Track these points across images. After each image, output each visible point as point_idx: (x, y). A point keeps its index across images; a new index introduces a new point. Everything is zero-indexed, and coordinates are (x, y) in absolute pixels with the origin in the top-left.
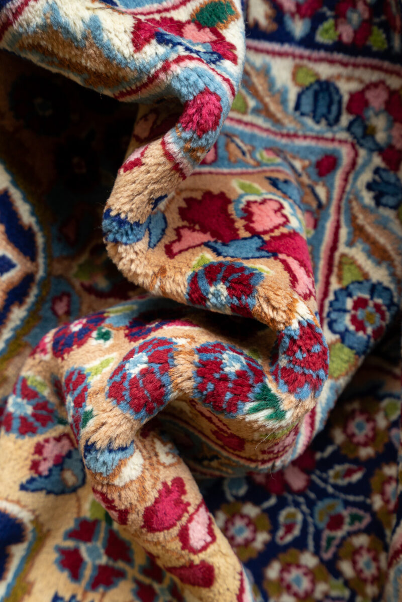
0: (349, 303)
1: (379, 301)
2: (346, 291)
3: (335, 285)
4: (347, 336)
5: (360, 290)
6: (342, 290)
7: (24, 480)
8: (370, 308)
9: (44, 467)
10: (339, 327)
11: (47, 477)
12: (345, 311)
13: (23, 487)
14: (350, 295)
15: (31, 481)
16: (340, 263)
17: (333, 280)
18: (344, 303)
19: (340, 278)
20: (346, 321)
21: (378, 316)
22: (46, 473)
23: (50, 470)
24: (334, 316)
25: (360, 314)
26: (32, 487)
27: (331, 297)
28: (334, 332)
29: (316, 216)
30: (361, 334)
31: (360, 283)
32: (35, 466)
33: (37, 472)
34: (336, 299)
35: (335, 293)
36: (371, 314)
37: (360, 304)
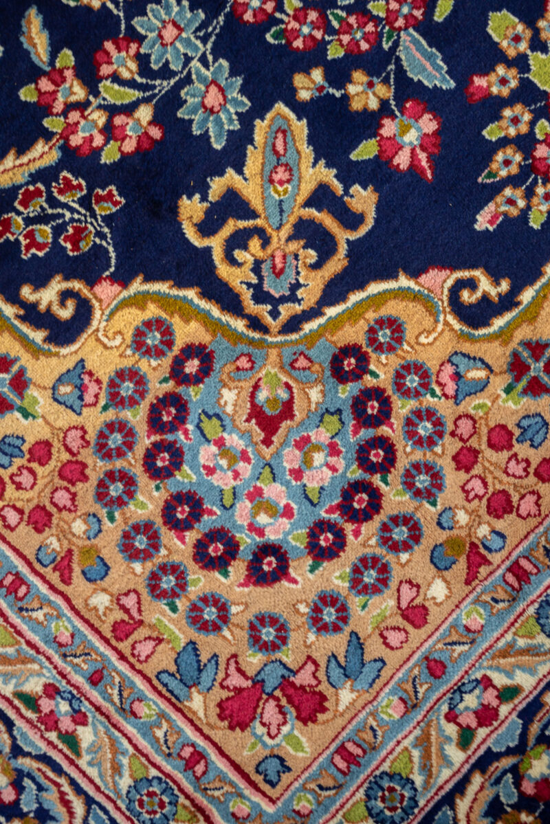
0: (166, 799)
1: (158, 816)
2: (174, 803)
3: (182, 799)
4: (148, 784)
5: (170, 811)
6: (177, 801)
7: (86, 364)
8: (156, 808)
9: (86, 378)
10: (155, 783)
11: (80, 376)
12: (162, 794)
13: (82, 360)
14: (170, 803)
15: (83, 367)
16: (195, 816)
17: (187, 803)
18: (167, 796)
19: (185, 807)
20: (156, 788)
21: (150, 809)
22: (82, 376)
23: (82, 379)
24: (164, 785)
25: (156, 800)
26: (80, 365)
27: (176, 792)
28: (154, 778)
29: (241, 820)
30: (146, 791)
31: (174, 815)
32: (91, 374)
33: (86, 373)
34: (173, 794)
35: (178, 796)
36: (153, 806)
37: (162, 805)
